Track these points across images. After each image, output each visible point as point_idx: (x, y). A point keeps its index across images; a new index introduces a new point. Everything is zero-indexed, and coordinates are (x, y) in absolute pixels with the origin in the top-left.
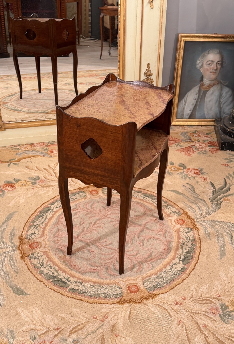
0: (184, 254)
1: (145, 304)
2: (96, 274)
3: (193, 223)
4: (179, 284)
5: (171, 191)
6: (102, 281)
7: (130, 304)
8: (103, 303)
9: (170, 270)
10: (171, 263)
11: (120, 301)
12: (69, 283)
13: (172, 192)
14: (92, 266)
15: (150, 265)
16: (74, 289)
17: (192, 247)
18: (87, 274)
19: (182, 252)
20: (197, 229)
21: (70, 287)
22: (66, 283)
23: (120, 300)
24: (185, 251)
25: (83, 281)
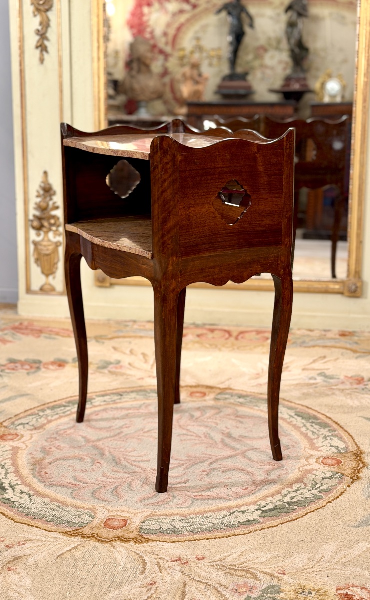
0: (278, 503)
1: (114, 547)
2: (70, 491)
3: (358, 468)
4: (215, 538)
5: (364, 418)
6: (70, 501)
7: (86, 540)
8: (37, 527)
9: (221, 518)
10: (237, 509)
11: (70, 532)
12: (10, 491)
13: (364, 420)
14: (76, 480)
15: (189, 502)
16: (10, 501)
17: (312, 498)
18: (55, 488)
19: (279, 501)
20: (355, 478)
21: (6, 496)
22: (4, 490)
23: (73, 531)
24: (287, 499)
25: (38, 494)
